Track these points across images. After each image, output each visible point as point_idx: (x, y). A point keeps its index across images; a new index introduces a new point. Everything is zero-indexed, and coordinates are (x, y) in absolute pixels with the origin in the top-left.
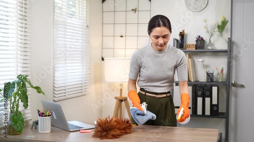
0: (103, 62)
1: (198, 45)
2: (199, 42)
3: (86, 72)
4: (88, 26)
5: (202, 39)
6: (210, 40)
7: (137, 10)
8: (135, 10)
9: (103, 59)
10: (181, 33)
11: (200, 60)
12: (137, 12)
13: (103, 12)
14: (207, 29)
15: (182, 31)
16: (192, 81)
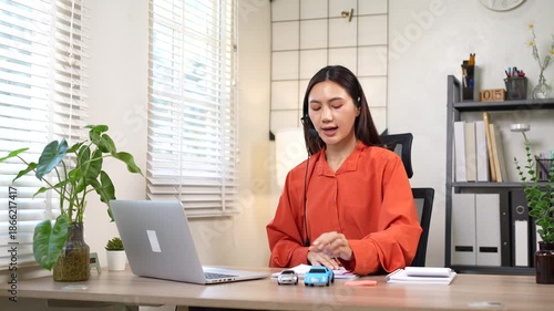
0: (272, 142)
1: (513, 91)
2: (513, 83)
3: (232, 159)
4: (235, 47)
5: (521, 75)
6: (541, 76)
7: (355, 14)
8: (349, 15)
9: (272, 137)
10: (465, 62)
11: (519, 126)
12: (354, 19)
13: (272, 22)
14: (535, 49)
15: (468, 58)
16: (499, 180)
